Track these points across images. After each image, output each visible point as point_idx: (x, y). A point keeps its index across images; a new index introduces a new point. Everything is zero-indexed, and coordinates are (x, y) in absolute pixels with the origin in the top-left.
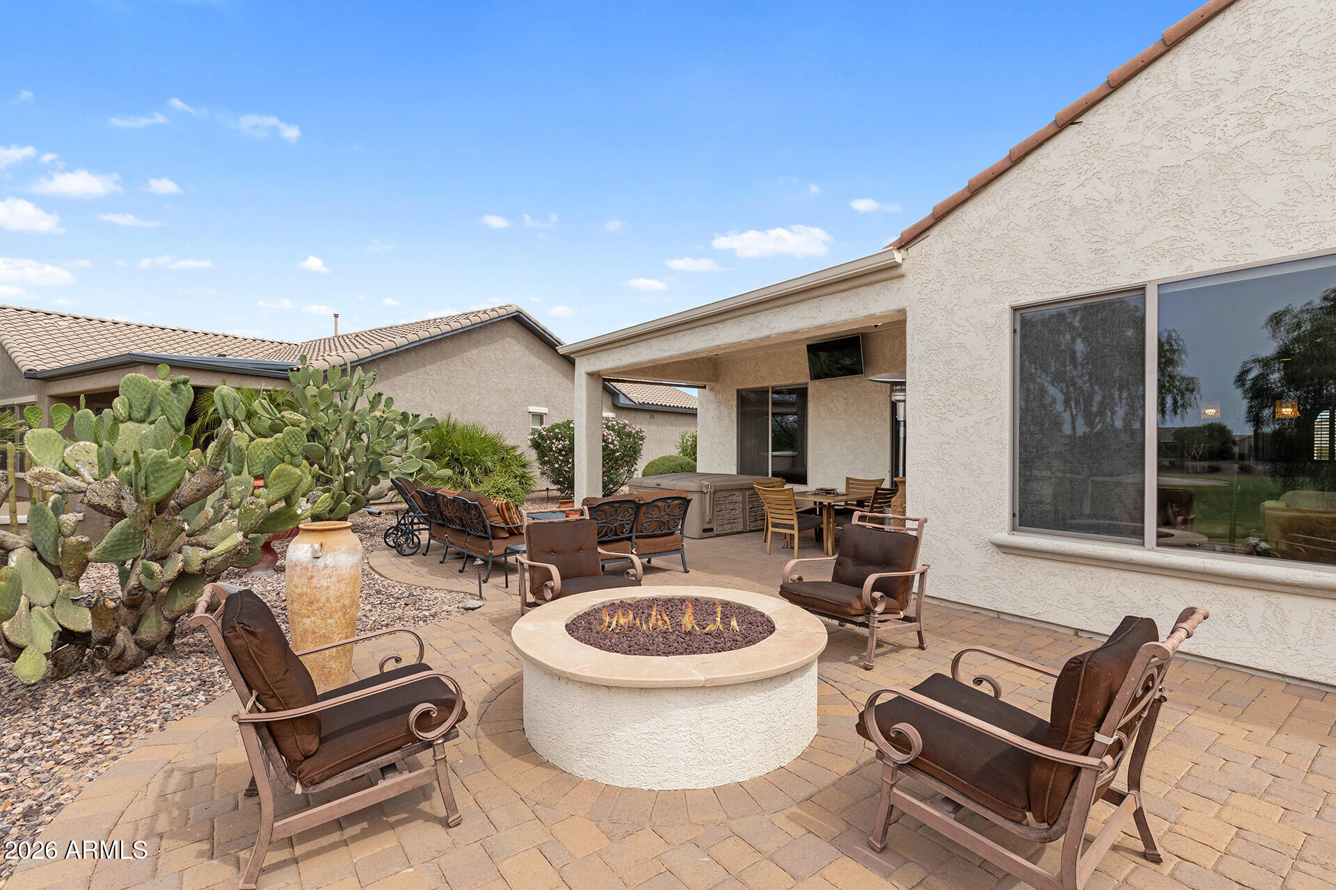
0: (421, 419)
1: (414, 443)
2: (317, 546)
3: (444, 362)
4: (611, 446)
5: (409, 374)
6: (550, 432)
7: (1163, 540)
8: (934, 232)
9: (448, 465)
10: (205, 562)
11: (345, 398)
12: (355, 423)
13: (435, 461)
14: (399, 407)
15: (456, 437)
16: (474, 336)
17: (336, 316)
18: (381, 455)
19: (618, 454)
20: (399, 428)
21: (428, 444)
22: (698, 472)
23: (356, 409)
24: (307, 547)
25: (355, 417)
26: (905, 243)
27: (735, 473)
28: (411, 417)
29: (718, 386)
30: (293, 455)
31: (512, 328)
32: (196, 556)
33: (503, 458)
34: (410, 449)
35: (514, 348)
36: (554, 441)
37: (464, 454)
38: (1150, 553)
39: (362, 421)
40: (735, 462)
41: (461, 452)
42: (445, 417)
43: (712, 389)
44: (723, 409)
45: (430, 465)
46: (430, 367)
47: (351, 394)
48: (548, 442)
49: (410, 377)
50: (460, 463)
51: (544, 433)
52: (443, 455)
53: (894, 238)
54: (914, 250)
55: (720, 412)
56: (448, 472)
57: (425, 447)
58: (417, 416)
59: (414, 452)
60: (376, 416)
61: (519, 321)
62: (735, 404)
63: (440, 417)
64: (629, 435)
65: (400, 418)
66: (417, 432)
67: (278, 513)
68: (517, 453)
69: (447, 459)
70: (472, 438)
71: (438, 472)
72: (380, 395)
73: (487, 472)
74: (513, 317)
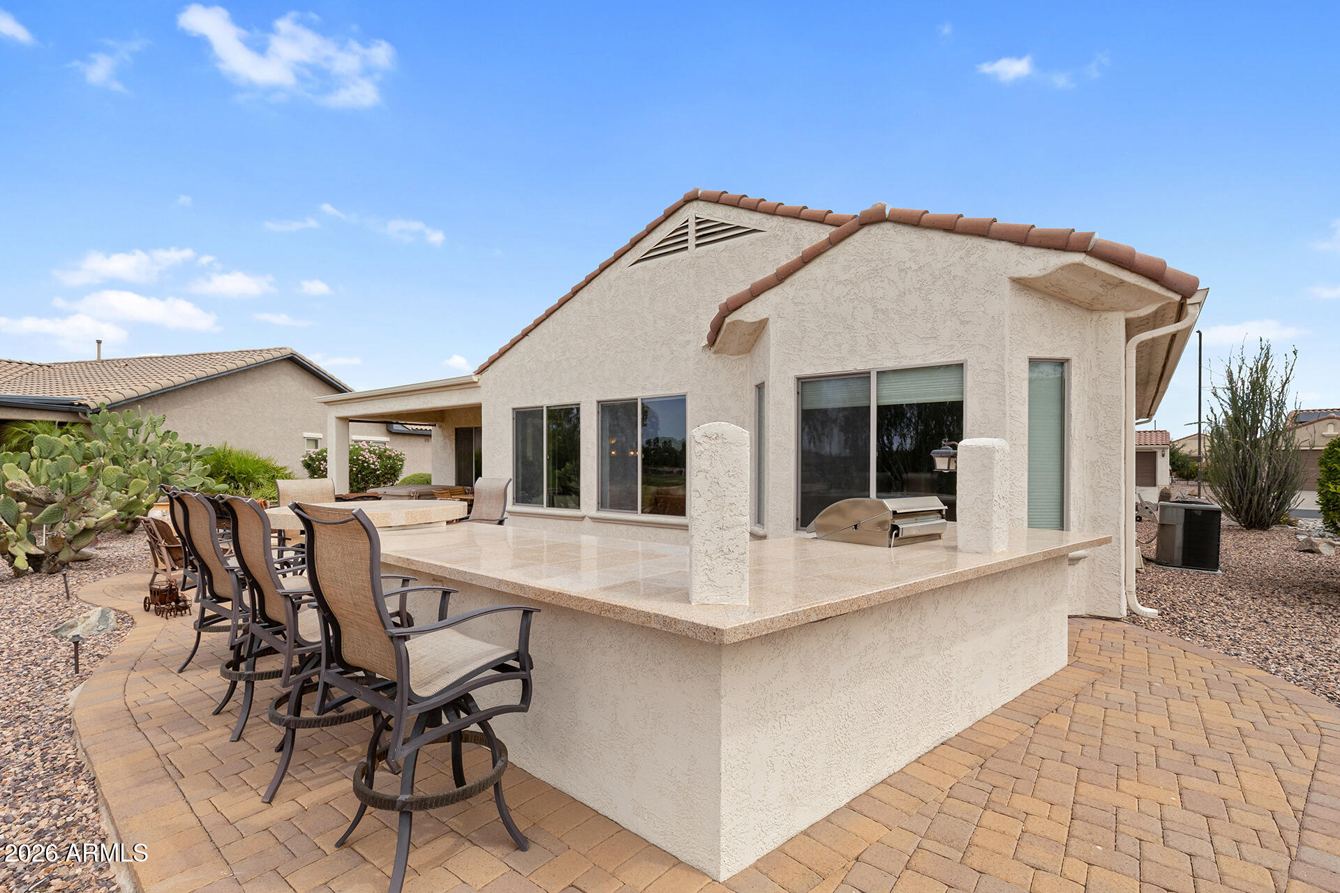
0: (202, 448)
1: (197, 466)
2: (164, 511)
3: (221, 396)
4: (373, 466)
5: (186, 407)
6: (319, 455)
7: (551, 504)
8: (490, 368)
9: (224, 482)
10: (97, 523)
11: (137, 433)
12: (147, 451)
13: (213, 478)
14: (182, 439)
15: (231, 461)
16: (249, 374)
17: (99, 342)
18: (170, 474)
19: (378, 472)
20: (184, 455)
21: (208, 466)
22: (432, 484)
23: (147, 442)
24: (159, 511)
25: (147, 447)
26: (481, 371)
27: (454, 485)
28: (194, 447)
29: (444, 425)
30: (142, 475)
31: (288, 369)
32: (91, 522)
33: (274, 476)
34: (193, 470)
35: (291, 384)
36: (322, 462)
37: (239, 473)
38: (545, 510)
39: (154, 450)
40: (454, 477)
41: (236, 472)
42: (223, 445)
43: (440, 427)
44: (447, 441)
45: (211, 482)
46: (207, 401)
47: (142, 429)
48: (317, 463)
49: (187, 409)
50: (235, 480)
51: (314, 456)
52: (220, 474)
53: (476, 368)
54: (485, 374)
55: (445, 443)
56: (225, 486)
57: (206, 468)
58: (199, 446)
59: (197, 472)
60: (165, 447)
61: (294, 361)
62: (454, 438)
63: (217, 445)
64: (389, 457)
65: (185, 448)
66: (198, 457)
67: (132, 502)
68: (287, 472)
69: (224, 477)
70: (246, 461)
71: (216, 487)
72: (169, 432)
73: (258, 486)
74: (288, 358)
